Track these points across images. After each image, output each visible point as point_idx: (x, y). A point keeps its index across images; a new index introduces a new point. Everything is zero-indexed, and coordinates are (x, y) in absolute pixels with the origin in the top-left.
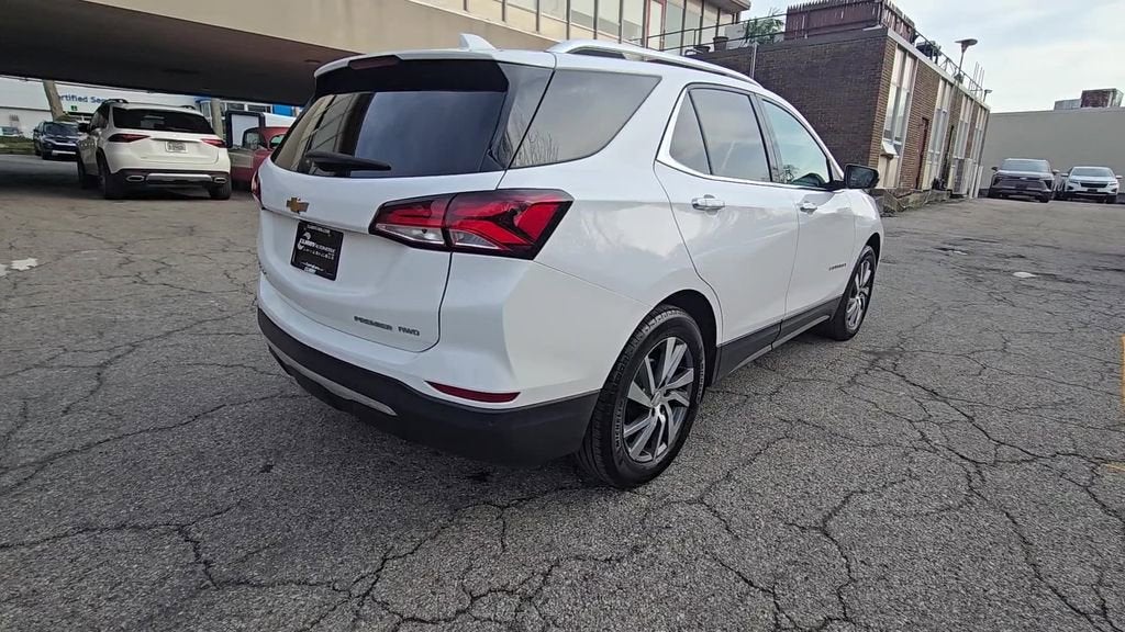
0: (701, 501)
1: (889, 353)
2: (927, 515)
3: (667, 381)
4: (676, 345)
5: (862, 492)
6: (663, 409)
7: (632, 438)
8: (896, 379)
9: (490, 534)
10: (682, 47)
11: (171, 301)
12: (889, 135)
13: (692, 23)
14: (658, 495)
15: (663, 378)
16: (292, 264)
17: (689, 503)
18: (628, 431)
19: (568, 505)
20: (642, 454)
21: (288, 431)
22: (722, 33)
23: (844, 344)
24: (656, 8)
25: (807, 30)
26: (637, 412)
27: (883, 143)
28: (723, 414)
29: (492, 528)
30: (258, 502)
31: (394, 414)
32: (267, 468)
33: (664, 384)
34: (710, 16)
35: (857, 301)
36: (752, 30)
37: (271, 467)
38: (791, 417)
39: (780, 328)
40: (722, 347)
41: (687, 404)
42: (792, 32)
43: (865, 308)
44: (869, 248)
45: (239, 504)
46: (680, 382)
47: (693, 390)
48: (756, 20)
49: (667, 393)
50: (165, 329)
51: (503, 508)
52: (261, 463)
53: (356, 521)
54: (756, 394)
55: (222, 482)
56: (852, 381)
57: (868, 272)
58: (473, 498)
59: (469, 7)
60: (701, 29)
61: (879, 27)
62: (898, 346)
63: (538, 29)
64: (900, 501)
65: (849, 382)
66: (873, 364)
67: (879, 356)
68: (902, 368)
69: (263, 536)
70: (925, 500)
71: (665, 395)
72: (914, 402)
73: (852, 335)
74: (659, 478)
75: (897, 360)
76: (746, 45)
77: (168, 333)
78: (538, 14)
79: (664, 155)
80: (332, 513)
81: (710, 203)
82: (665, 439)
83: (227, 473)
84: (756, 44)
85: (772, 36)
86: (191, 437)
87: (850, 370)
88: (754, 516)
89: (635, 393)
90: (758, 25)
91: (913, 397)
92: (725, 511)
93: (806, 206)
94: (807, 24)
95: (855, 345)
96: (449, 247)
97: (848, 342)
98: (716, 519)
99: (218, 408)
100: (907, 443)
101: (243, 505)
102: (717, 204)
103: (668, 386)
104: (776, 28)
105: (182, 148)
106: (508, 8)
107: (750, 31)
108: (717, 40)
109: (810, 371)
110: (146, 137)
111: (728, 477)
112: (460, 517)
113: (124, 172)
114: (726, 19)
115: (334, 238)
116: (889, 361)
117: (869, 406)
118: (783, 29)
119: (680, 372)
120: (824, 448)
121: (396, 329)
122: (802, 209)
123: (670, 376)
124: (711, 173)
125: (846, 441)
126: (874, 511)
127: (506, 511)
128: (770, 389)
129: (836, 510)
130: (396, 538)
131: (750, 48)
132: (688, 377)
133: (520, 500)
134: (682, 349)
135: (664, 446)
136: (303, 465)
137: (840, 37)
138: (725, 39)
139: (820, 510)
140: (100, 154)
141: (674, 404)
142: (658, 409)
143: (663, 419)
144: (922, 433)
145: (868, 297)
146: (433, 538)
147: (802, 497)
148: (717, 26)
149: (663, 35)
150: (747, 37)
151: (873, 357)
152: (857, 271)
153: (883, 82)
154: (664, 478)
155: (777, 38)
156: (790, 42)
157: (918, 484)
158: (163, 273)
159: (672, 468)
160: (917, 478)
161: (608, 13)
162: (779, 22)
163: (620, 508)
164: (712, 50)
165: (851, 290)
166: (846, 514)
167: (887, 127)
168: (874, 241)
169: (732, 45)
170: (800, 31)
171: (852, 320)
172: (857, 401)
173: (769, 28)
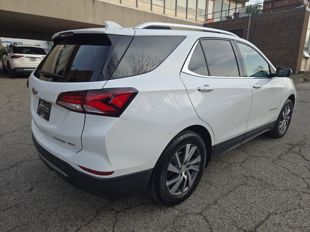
0: (201, 214)
1: (298, 145)
2: (305, 227)
3: (187, 162)
4: (191, 147)
5: (276, 214)
6: (186, 173)
7: (171, 186)
8: (299, 157)
9: (109, 225)
10: (221, 17)
11: (19, 117)
12: (307, 49)
13: (225, 8)
14: (183, 209)
15: (185, 160)
16: (37, 113)
17: (196, 214)
18: (168, 183)
19: (144, 212)
20: (176, 192)
21: (44, 173)
22: (237, 12)
23: (278, 140)
24: (211, 3)
25: (272, 9)
26: (172, 175)
27: (304, 53)
28: (218, 171)
29: (111, 222)
30: (23, 205)
31: (68, 176)
32: (31, 190)
33: (186, 163)
34: (233, 5)
35: (284, 123)
36: (249, 9)
37: (32, 189)
38: (248, 175)
39: (245, 136)
40: (215, 146)
41: (198, 170)
42: (266, 10)
43: (288, 125)
44: (289, 101)
45: (16, 205)
46: (194, 162)
47: (201, 164)
48: (251, 5)
49: (188, 166)
50: (13, 129)
51: (117, 212)
52: (29, 188)
53: (58, 216)
54: (235, 163)
55: (13, 195)
56: (279, 158)
57: (289, 110)
58: (107, 207)
59: (138, 6)
60: (229, 10)
61: (302, 6)
62: (303, 141)
63: (164, 13)
64: (293, 219)
65: (277, 158)
66: (290, 150)
67: (293, 146)
68: (303, 152)
69: (20, 220)
70: (305, 219)
71: (187, 167)
72: (306, 169)
73: (281, 136)
74: (185, 201)
75: (301, 148)
76: (247, 16)
77: (14, 131)
78: (164, 7)
79: (186, 69)
80: (49, 211)
81: (207, 88)
82: (187, 185)
83: (16, 191)
84: (251, 15)
85: (258, 11)
86: (8, 175)
87: (279, 152)
88: (224, 223)
89: (171, 168)
90: (251, 8)
91: (306, 167)
92: (211, 220)
93: (256, 86)
94: (272, 6)
95: (283, 140)
96: (84, 112)
97: (279, 139)
98: (206, 224)
99: (21, 162)
100: (300, 190)
101: (17, 206)
102: (211, 88)
103: (188, 164)
104: (259, 8)
105: (35, 60)
106: (153, 6)
107: (248, 10)
108: (235, 14)
109: (261, 152)
110: (23, 56)
111: (216, 203)
112: (99, 216)
113: (16, 69)
114: (240, 6)
115: (49, 105)
116: (297, 149)
117: (285, 170)
118: (262, 9)
119: (193, 157)
120: (261, 190)
121: (67, 143)
122: (254, 87)
123: (189, 160)
124: (209, 75)
125: (272, 188)
126: (279, 224)
127: (118, 214)
128: (241, 160)
129: (262, 222)
130: (71, 225)
131: (248, 17)
132: (198, 159)
133: (125, 209)
134: (194, 148)
135: (187, 188)
136: (45, 189)
137: (285, 11)
138: (238, 13)
139: (255, 222)
140: (8, 62)
141: (191, 171)
142: (183, 173)
143: (186, 177)
144: (308, 185)
145: (289, 121)
146: (86, 225)
147: (247, 215)
148: (236, 9)
149: (213, 13)
150: (247, 12)
151: (290, 146)
152: (283, 110)
153: (304, 28)
154: (188, 201)
155: (259, 12)
156: (265, 14)
157: (303, 211)
158: (20, 106)
159: (192, 197)
160: (303, 208)
161: (192, 5)
162: (260, 6)
163: (166, 216)
164: (233, 18)
165: (281, 118)
166: (266, 225)
167: (306, 46)
168: (292, 97)
169: (241, 16)
170: (269, 9)
171: (282, 130)
172: (280, 168)
173: (256, 8)
